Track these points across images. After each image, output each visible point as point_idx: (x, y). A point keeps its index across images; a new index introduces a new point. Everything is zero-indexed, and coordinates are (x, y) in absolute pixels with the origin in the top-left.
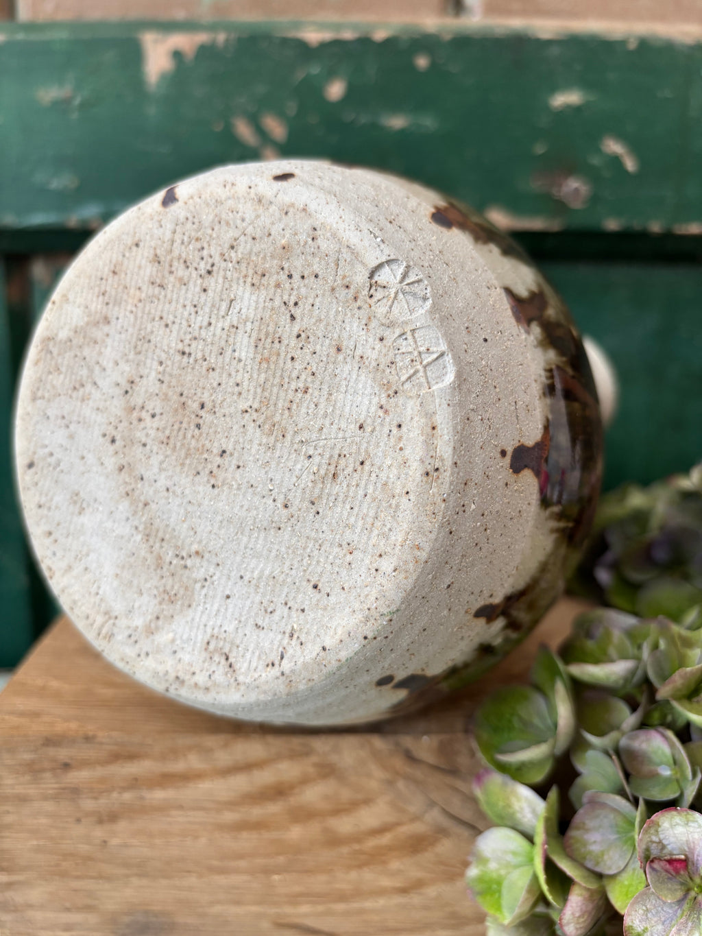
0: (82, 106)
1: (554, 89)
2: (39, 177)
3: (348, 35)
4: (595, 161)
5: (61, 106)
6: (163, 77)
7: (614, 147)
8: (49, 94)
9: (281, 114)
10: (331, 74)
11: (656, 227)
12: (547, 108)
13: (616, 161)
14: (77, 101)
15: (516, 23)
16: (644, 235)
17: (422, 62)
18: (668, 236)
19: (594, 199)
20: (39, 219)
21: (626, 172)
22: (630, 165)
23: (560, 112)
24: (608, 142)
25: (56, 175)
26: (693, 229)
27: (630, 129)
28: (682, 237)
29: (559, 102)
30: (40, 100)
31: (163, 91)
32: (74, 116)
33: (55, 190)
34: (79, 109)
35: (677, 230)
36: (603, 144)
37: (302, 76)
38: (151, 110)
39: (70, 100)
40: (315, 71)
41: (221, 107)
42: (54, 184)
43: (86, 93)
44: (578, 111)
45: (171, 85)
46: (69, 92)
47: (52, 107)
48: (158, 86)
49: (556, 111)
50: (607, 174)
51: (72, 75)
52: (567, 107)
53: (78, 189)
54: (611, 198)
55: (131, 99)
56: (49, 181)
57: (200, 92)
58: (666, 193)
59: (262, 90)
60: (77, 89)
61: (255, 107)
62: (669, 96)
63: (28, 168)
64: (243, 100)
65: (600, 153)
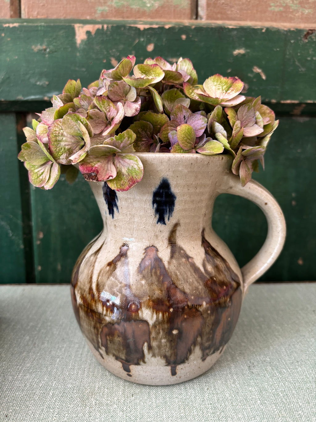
0: (51, 52)
1: (235, 48)
2: (32, 81)
3: (155, 26)
4: (250, 75)
5: (42, 52)
6: (82, 41)
7: (257, 70)
8: (36, 48)
10: (149, 42)
11: (274, 101)
12: (232, 54)
13: (258, 75)
14: (48, 50)
15: (220, 22)
17: (184, 37)
18: (279, 103)
19: (250, 90)
20: (32, 97)
21: (263, 79)
22: (264, 77)
23: (237, 56)
24: (255, 67)
25: (39, 80)
26: (289, 101)
27: (264, 63)
28: (284, 104)
29: (236, 52)
30: (33, 50)
31: (82, 46)
32: (47, 56)
33: (39, 85)
34: (49, 53)
35: (282, 102)
36: (253, 68)
37: (137, 41)
38: (78, 54)
39: (45, 50)
40: (142, 40)
41: (106, 53)
42: (38, 83)
43: (51, 47)
44: (243, 55)
45: (86, 44)
46: (44, 47)
47: (37, 52)
48: (80, 44)
49: (235, 55)
50: (255, 80)
51: (45, 40)
52: (239, 54)
53: (48, 85)
54: (256, 89)
55: (70, 50)
56: (36, 82)
57: (97, 48)
58: (278, 87)
59: (121, 47)
60: (48, 46)
61: (119, 54)
62: (278, 50)
63: (28, 76)
64: (114, 50)
65: (252, 72)
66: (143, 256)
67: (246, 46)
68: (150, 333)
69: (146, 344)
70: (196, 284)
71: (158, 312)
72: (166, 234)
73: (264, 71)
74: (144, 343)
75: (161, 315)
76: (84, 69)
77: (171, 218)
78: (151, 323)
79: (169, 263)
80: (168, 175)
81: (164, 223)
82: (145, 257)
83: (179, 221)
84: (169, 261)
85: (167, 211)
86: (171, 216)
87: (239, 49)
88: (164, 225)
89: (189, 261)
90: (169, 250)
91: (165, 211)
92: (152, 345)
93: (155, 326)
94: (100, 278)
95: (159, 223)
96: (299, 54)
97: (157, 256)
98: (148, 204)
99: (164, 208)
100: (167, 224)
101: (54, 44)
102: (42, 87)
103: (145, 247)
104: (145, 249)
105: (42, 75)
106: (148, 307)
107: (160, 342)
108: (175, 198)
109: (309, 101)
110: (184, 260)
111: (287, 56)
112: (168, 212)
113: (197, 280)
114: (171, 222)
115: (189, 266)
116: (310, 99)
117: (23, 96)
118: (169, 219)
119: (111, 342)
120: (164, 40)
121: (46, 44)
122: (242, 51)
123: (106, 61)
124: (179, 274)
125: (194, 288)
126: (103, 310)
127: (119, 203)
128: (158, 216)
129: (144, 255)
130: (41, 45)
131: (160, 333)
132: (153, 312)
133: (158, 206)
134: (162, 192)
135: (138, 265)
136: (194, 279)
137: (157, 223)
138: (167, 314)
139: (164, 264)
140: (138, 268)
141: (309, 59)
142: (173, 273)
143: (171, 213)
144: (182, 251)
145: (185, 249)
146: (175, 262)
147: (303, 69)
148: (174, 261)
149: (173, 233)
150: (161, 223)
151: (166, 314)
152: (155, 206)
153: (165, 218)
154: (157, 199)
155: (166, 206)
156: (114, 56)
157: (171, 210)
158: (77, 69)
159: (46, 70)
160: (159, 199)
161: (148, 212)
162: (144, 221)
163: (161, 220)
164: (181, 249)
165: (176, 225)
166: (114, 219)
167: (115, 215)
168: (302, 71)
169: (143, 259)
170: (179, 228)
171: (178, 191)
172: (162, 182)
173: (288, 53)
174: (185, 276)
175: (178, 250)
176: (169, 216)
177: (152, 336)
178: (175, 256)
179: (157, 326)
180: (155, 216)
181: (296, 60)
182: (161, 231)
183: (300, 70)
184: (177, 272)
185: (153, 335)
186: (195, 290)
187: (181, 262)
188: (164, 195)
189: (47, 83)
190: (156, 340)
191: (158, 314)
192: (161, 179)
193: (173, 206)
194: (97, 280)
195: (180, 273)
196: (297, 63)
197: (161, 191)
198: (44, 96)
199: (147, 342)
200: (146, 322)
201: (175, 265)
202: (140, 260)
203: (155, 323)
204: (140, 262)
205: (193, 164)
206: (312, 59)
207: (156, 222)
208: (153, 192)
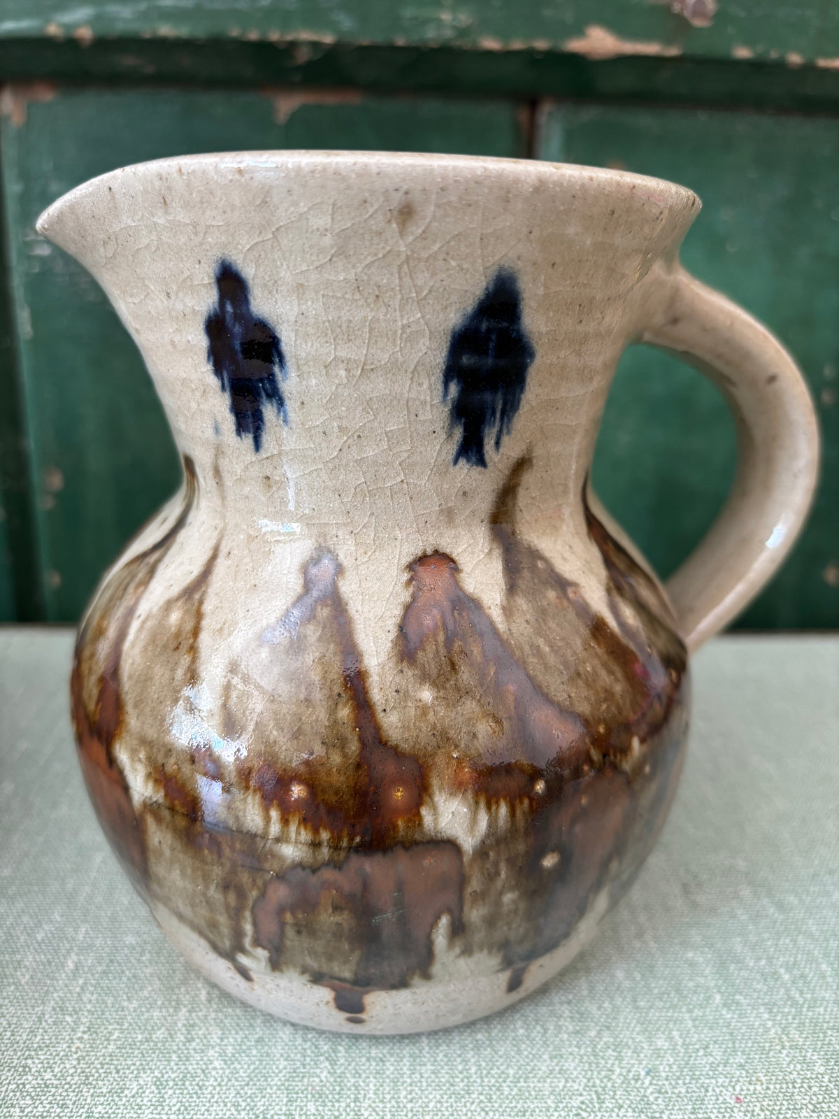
66: (405, 596)
68: (463, 881)
69: (444, 921)
70: (605, 678)
71: (493, 801)
72: (484, 503)
74: (439, 917)
75: (503, 810)
77: (505, 440)
78: (468, 843)
79: (508, 611)
80: (519, 258)
81: (481, 462)
82: (414, 597)
83: (530, 449)
84: (505, 603)
85: (494, 413)
86: (509, 432)
88: (480, 469)
89: (568, 599)
90: (496, 567)
91: (490, 411)
92: (465, 919)
93: (482, 852)
95: (462, 462)
97: (461, 589)
98: (425, 386)
99: (488, 397)
100: (490, 464)
103: (406, 560)
104: (410, 567)
106: (458, 787)
107: (498, 903)
108: (532, 355)
110: (552, 594)
112: (498, 415)
113: (604, 665)
114: (500, 456)
115: (571, 615)
118: (497, 444)
119: (299, 932)
124: (547, 649)
125: (602, 695)
126: (267, 819)
127: (289, 383)
128: (458, 433)
129: (411, 589)
131: (498, 874)
132: (477, 803)
133: (463, 393)
134: (489, 330)
135: (393, 634)
136: (596, 662)
137: (456, 462)
138: (526, 801)
139: (489, 618)
140: (395, 643)
142: (527, 648)
143: (509, 421)
144: (540, 564)
145: (547, 554)
146: (525, 607)
148: (522, 602)
149: (506, 497)
150: (468, 461)
151: (521, 803)
152: (454, 389)
153: (486, 441)
154: (465, 360)
155: (494, 390)
157: (511, 408)
160: (473, 360)
161: (421, 418)
162: (406, 455)
163: (471, 449)
164: (535, 555)
165: (521, 465)
166: (263, 454)
167: (266, 438)
169: (408, 608)
170: (529, 479)
171: (543, 329)
172: (491, 287)
174: (569, 653)
175: (526, 562)
176: (500, 431)
177: (469, 890)
178: (522, 584)
179: (491, 854)
180: (450, 436)
182: (465, 493)
184: (541, 642)
185: (475, 884)
186: (605, 700)
187: (545, 603)
188: (492, 345)
190: (483, 899)
191: (494, 808)
192: (492, 273)
193: (518, 391)
195: (551, 647)
197: (484, 326)
199: (449, 911)
200: (451, 845)
201: (528, 617)
202: (398, 612)
203: (483, 842)
204: (398, 620)
205: (616, 215)
207: (451, 457)
208: (449, 333)
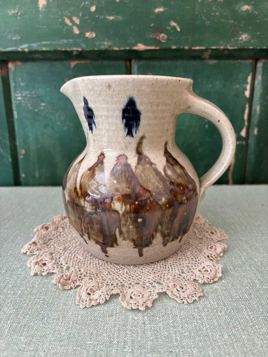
0: (22, 15)
1: (156, 7)
2: (9, 37)
4: (168, 28)
5: (15, 15)
6: (43, 6)
7: (173, 24)
8: (11, 12)
9: (78, 16)
10: (92, 5)
11: (186, 48)
12: (154, 12)
13: (174, 28)
14: (19, 14)
16: (183, 49)
18: (190, 50)
19: (168, 39)
20: (9, 49)
21: (178, 31)
22: (179, 30)
23: (158, 13)
24: (172, 22)
25: (14, 36)
26: (198, 48)
27: (178, 18)
28: (194, 50)
29: (157, 10)
30: (8, 14)
31: (43, 10)
32: (19, 18)
33: (14, 40)
34: (20, 16)
35: (193, 48)
36: (171, 23)
37: (83, 4)
38: (41, 16)
39: (17, 13)
40: (87, 3)
41: (60, 14)
42: (13, 38)
43: (21, 11)
44: (163, 12)
45: (46, 8)
46: (17, 11)
47: (12, 15)
48: (42, 8)
49: (156, 13)
50: (172, 32)
51: (17, 6)
52: (160, 11)
53: (20, 39)
54: (173, 38)
55: (34, 12)
56: (12, 37)
57: (54, 10)
58: (189, 37)
59: (72, 9)
60: (19, 10)
61: (70, 14)
62: (189, 7)
63: (6, 34)
64: (66, 12)
65: (170, 25)
66: (115, 163)
67: (165, 6)
68: (120, 221)
69: (117, 230)
70: (157, 184)
71: (126, 204)
72: (134, 146)
73: (178, 24)
74: (116, 229)
75: (128, 206)
76: (45, 27)
77: (137, 132)
78: (121, 212)
79: (136, 168)
80: (133, 94)
81: (132, 136)
82: (117, 163)
83: (144, 134)
84: (136, 166)
85: (134, 126)
86: (138, 130)
87: (159, 8)
88: (132, 138)
89: (152, 167)
90: (136, 159)
91: (133, 126)
92: (122, 230)
93: (124, 215)
94: (82, 180)
95: (128, 136)
96: (205, 11)
97: (127, 162)
98: (119, 120)
99: (132, 123)
100: (135, 137)
101: (23, 9)
102: (16, 41)
103: (117, 156)
104: (117, 157)
105: (16, 32)
106: (119, 200)
107: (129, 228)
108: (141, 114)
109: (213, 47)
110: (148, 166)
111: (196, 13)
112: (135, 126)
113: (158, 181)
114: (138, 134)
115: (152, 170)
116: (214, 45)
117: (3, 48)
118: (136, 132)
119: (91, 229)
120: (103, 2)
121: (17, 9)
122: (161, 9)
123: (61, 19)
124: (143, 176)
125: (155, 187)
126: (85, 204)
127: (96, 120)
128: (127, 130)
129: (117, 162)
130: (14, 10)
131: (128, 220)
132: (123, 204)
133: (126, 122)
134: (130, 109)
135: (112, 169)
136: (156, 180)
137: (127, 136)
138: (133, 205)
139: (131, 168)
140: (111, 172)
141: (213, 14)
142: (138, 175)
143: (138, 128)
144: (147, 159)
145: (149, 158)
146: (140, 167)
147: (209, 22)
148: (140, 166)
149: (140, 144)
150: (129, 136)
151: (132, 205)
152: (124, 121)
153: (133, 132)
154: (126, 115)
155: (133, 121)
156: (66, 16)
157: (138, 125)
158: (41, 26)
159: (18, 28)
160: (127, 115)
161: (119, 126)
162: (116, 134)
163: (130, 133)
164: (146, 157)
165: (142, 138)
166: (93, 134)
167: (93, 131)
168: (207, 24)
169: (115, 165)
170: (144, 141)
171: (142, 108)
172: (129, 100)
173: (196, 10)
174: (149, 177)
175: (144, 158)
176: (136, 130)
177: (122, 223)
178: (141, 162)
179: (126, 215)
180: (125, 130)
181: (203, 16)
182: (130, 143)
183: (206, 23)
184: (142, 174)
185: (123, 222)
186: (156, 188)
187: (146, 167)
188: (131, 112)
189: (19, 38)
190: (125, 226)
191: (126, 205)
192: (128, 97)
193: (139, 121)
194: (81, 182)
195: (145, 176)
196: (203, 18)
197: (129, 108)
198: (18, 48)
199: (118, 227)
200: (117, 212)
201: (141, 169)
202: (113, 166)
203: (124, 212)
204: (112, 167)
205: (154, 85)
206: (215, 14)
207: (126, 135)
208: (122, 109)
